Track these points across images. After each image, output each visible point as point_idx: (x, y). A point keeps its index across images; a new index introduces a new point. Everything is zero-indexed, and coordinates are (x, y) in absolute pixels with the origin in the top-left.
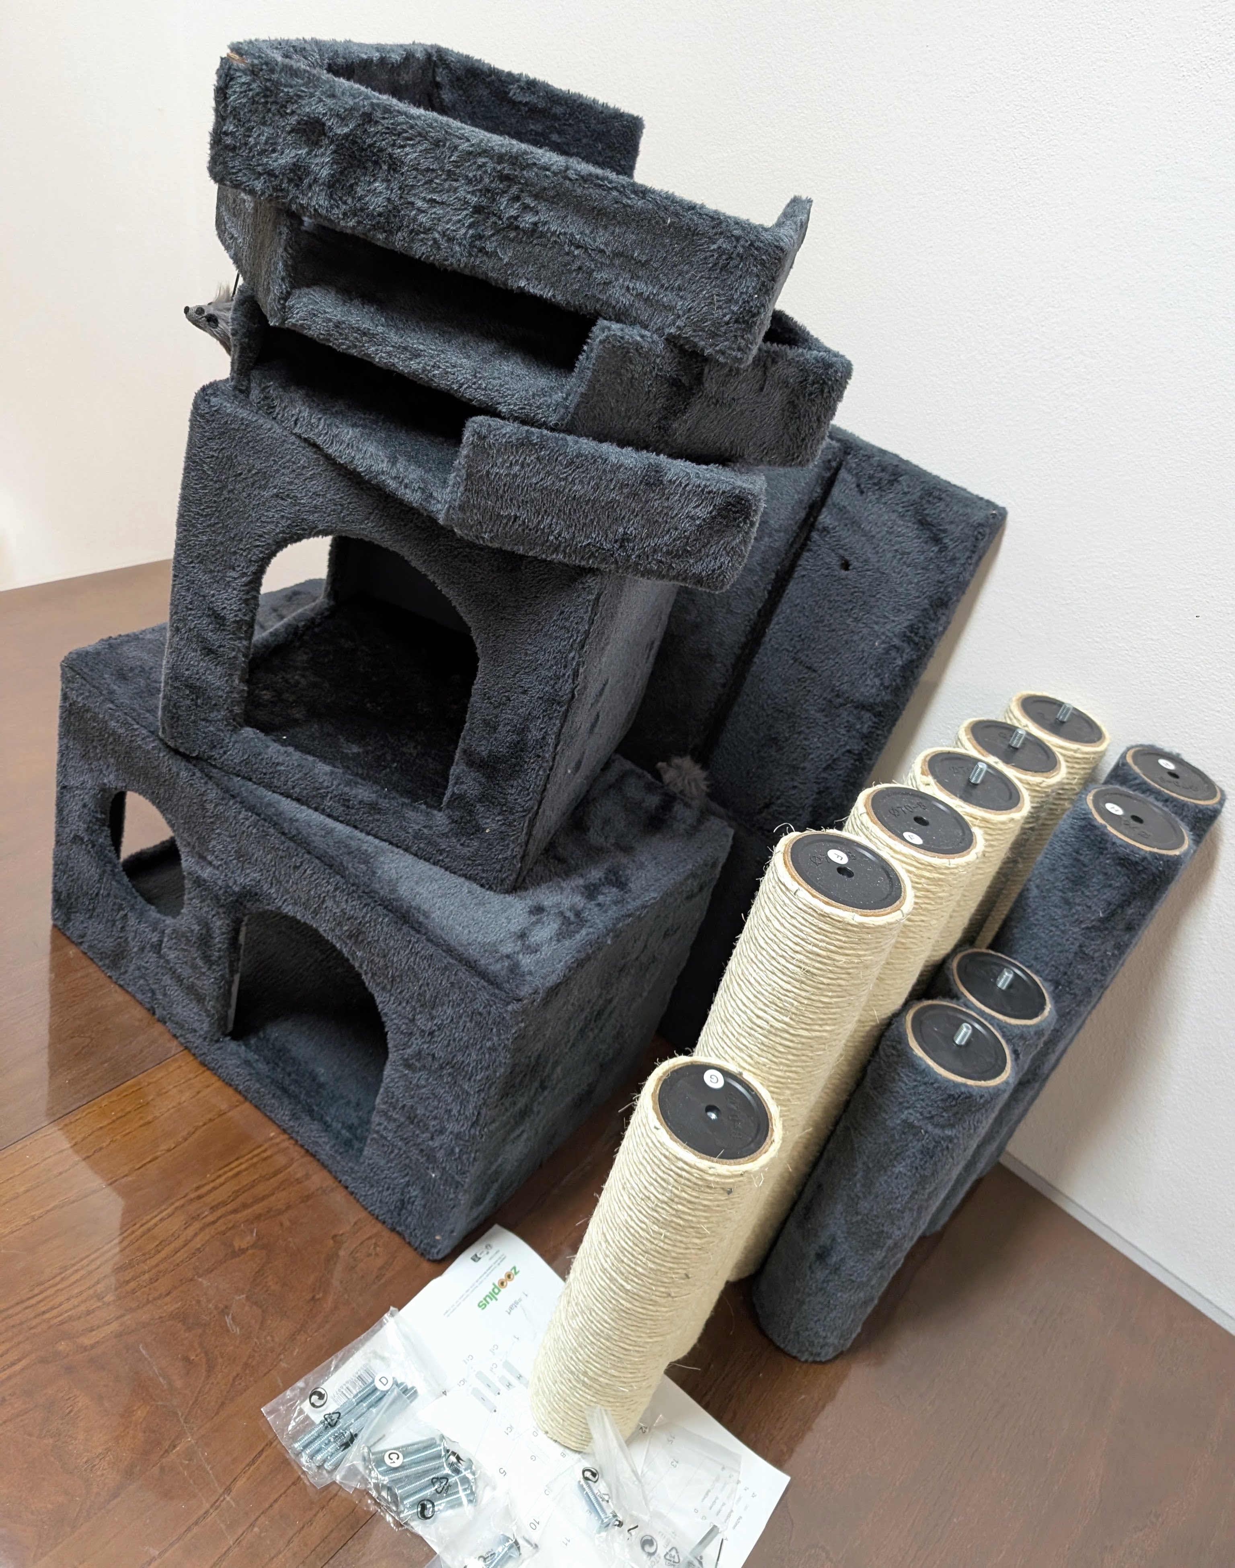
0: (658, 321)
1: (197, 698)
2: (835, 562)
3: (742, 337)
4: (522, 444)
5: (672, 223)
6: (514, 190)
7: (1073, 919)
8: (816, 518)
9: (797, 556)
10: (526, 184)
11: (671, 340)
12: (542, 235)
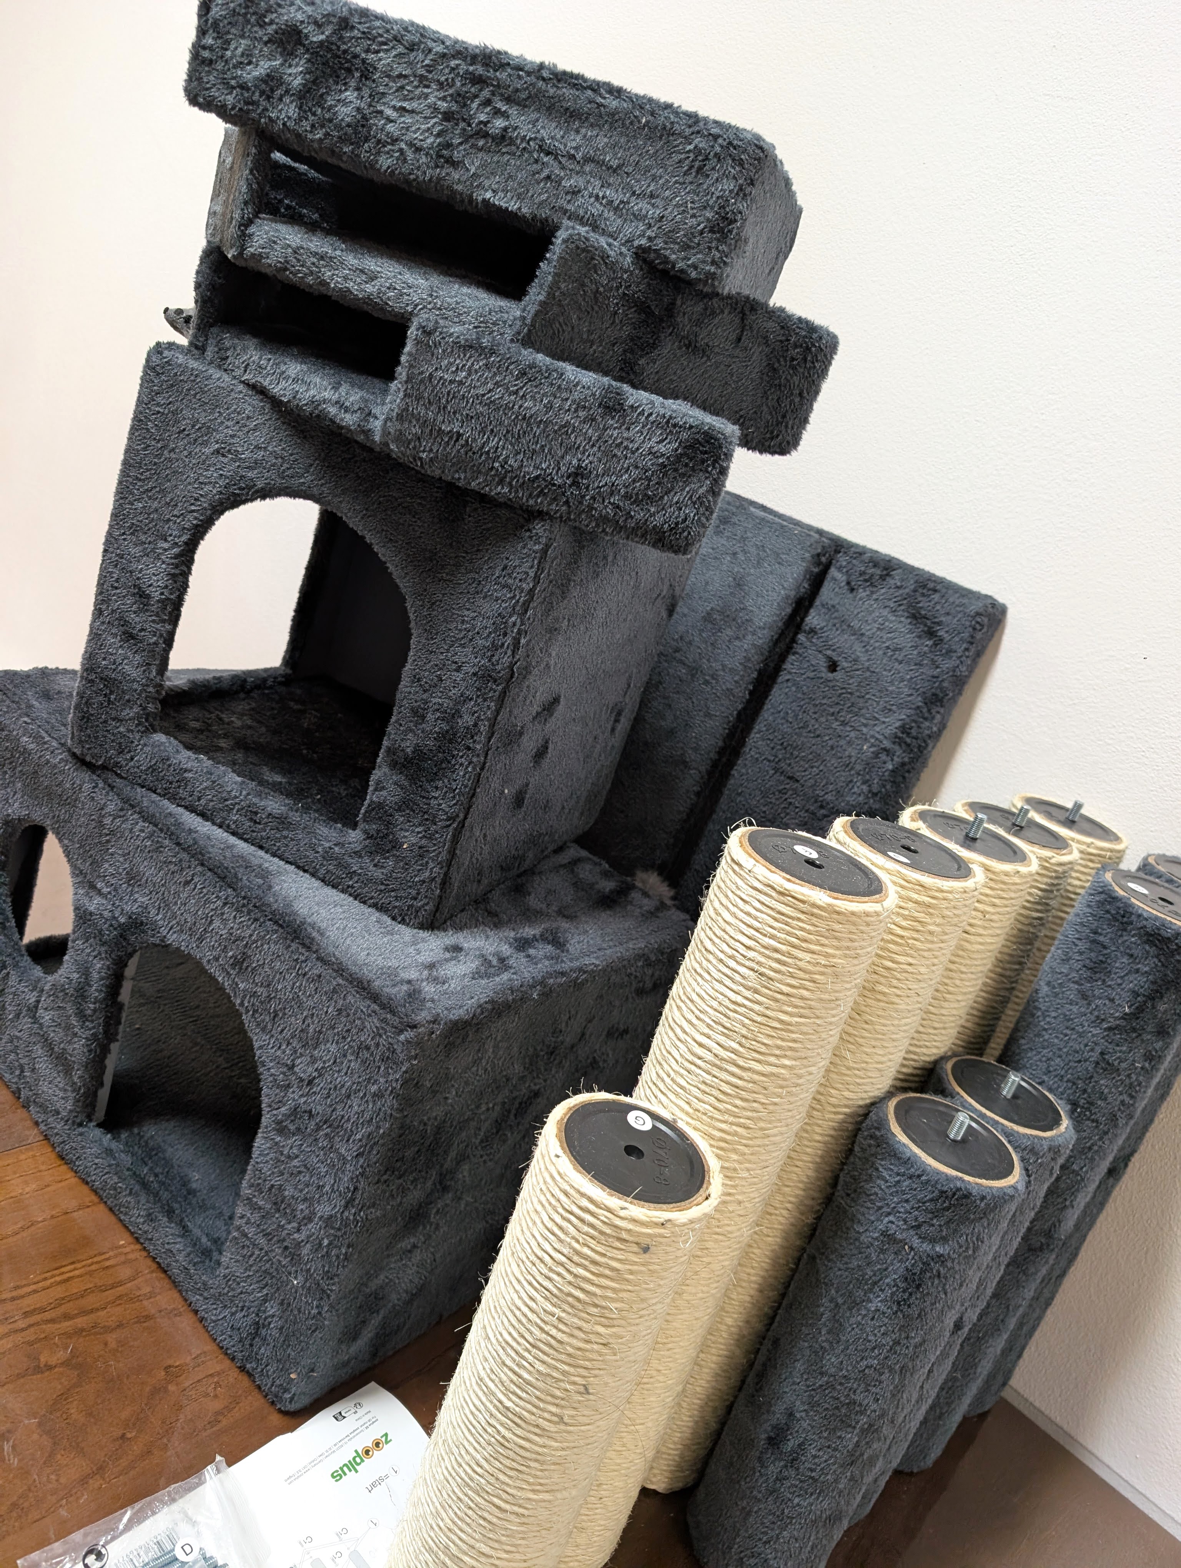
0: (628, 230)
1: (112, 692)
2: (821, 663)
3: (717, 248)
4: (471, 347)
5: (648, 122)
6: (486, 93)
7: (1093, 1018)
8: (803, 620)
9: (782, 658)
10: (498, 86)
11: (642, 255)
12: (512, 142)
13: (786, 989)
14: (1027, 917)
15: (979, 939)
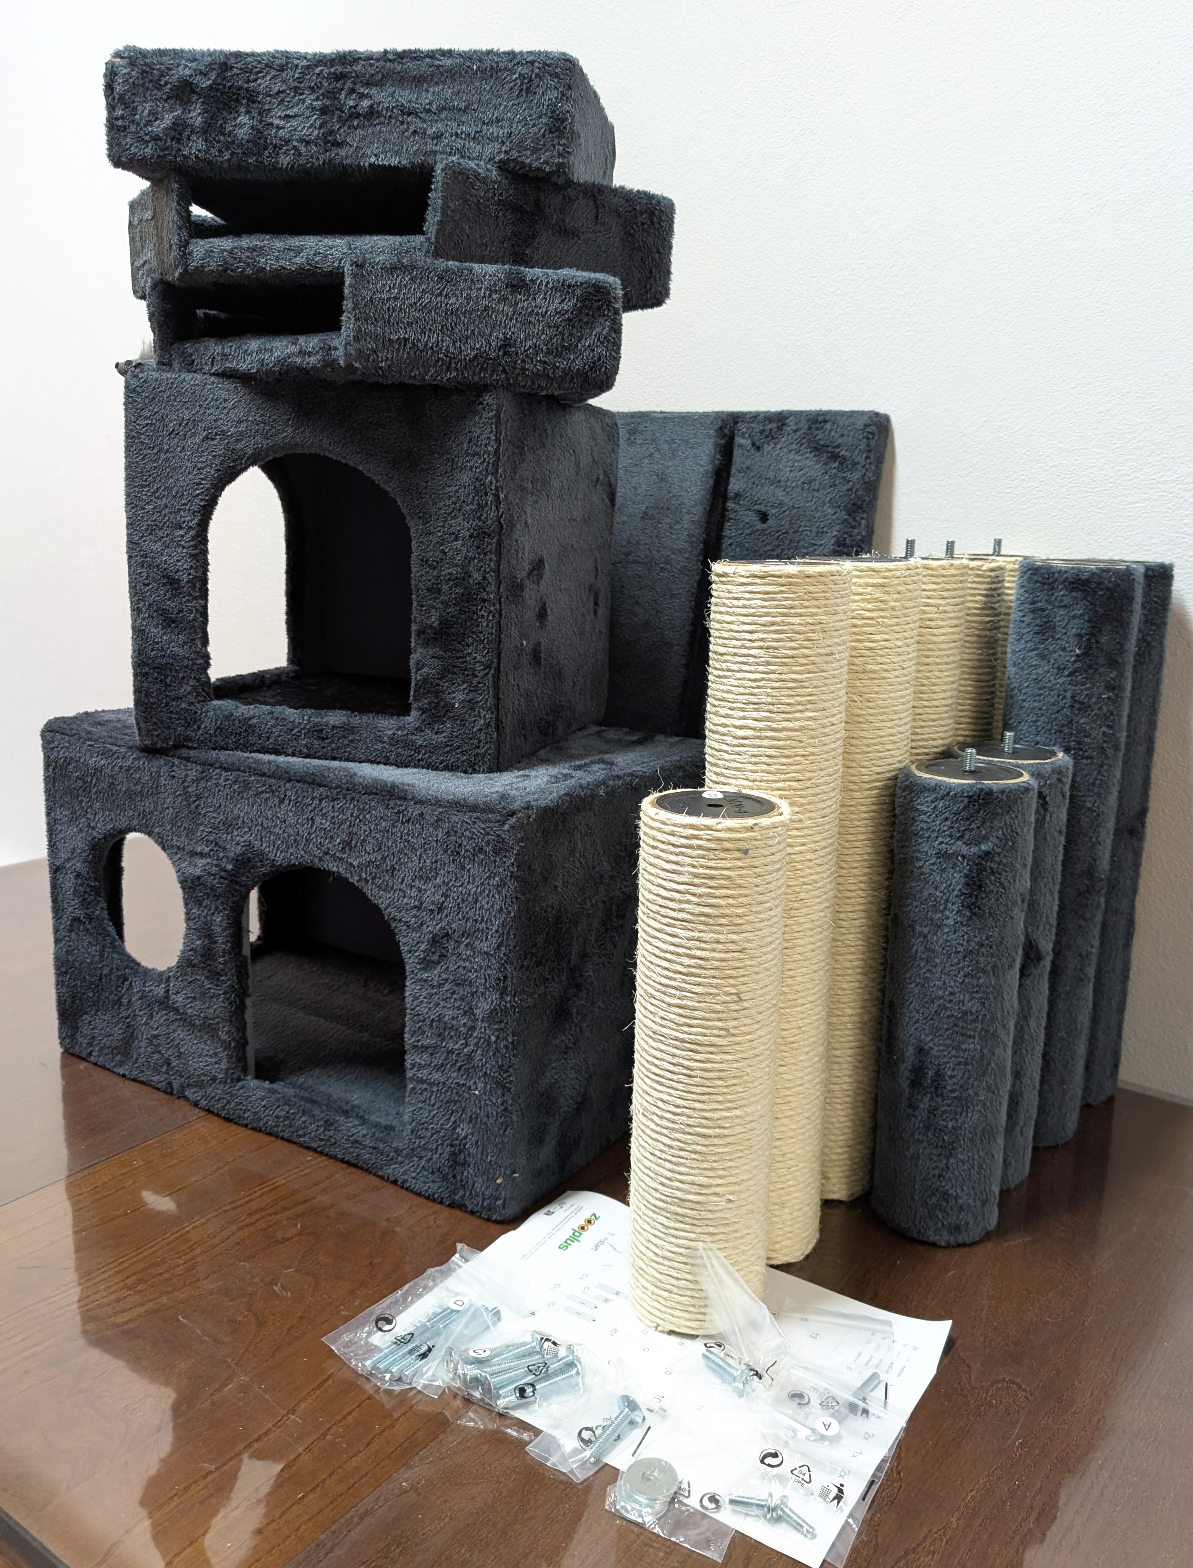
0: (488, 151)
2: (754, 518)
3: (559, 144)
5: (478, 67)
6: (349, 84)
7: (1056, 671)
8: (726, 489)
9: (720, 527)
10: (357, 76)
11: (503, 167)
12: (379, 115)
13: (789, 652)
14: (980, 623)
15: (941, 631)
